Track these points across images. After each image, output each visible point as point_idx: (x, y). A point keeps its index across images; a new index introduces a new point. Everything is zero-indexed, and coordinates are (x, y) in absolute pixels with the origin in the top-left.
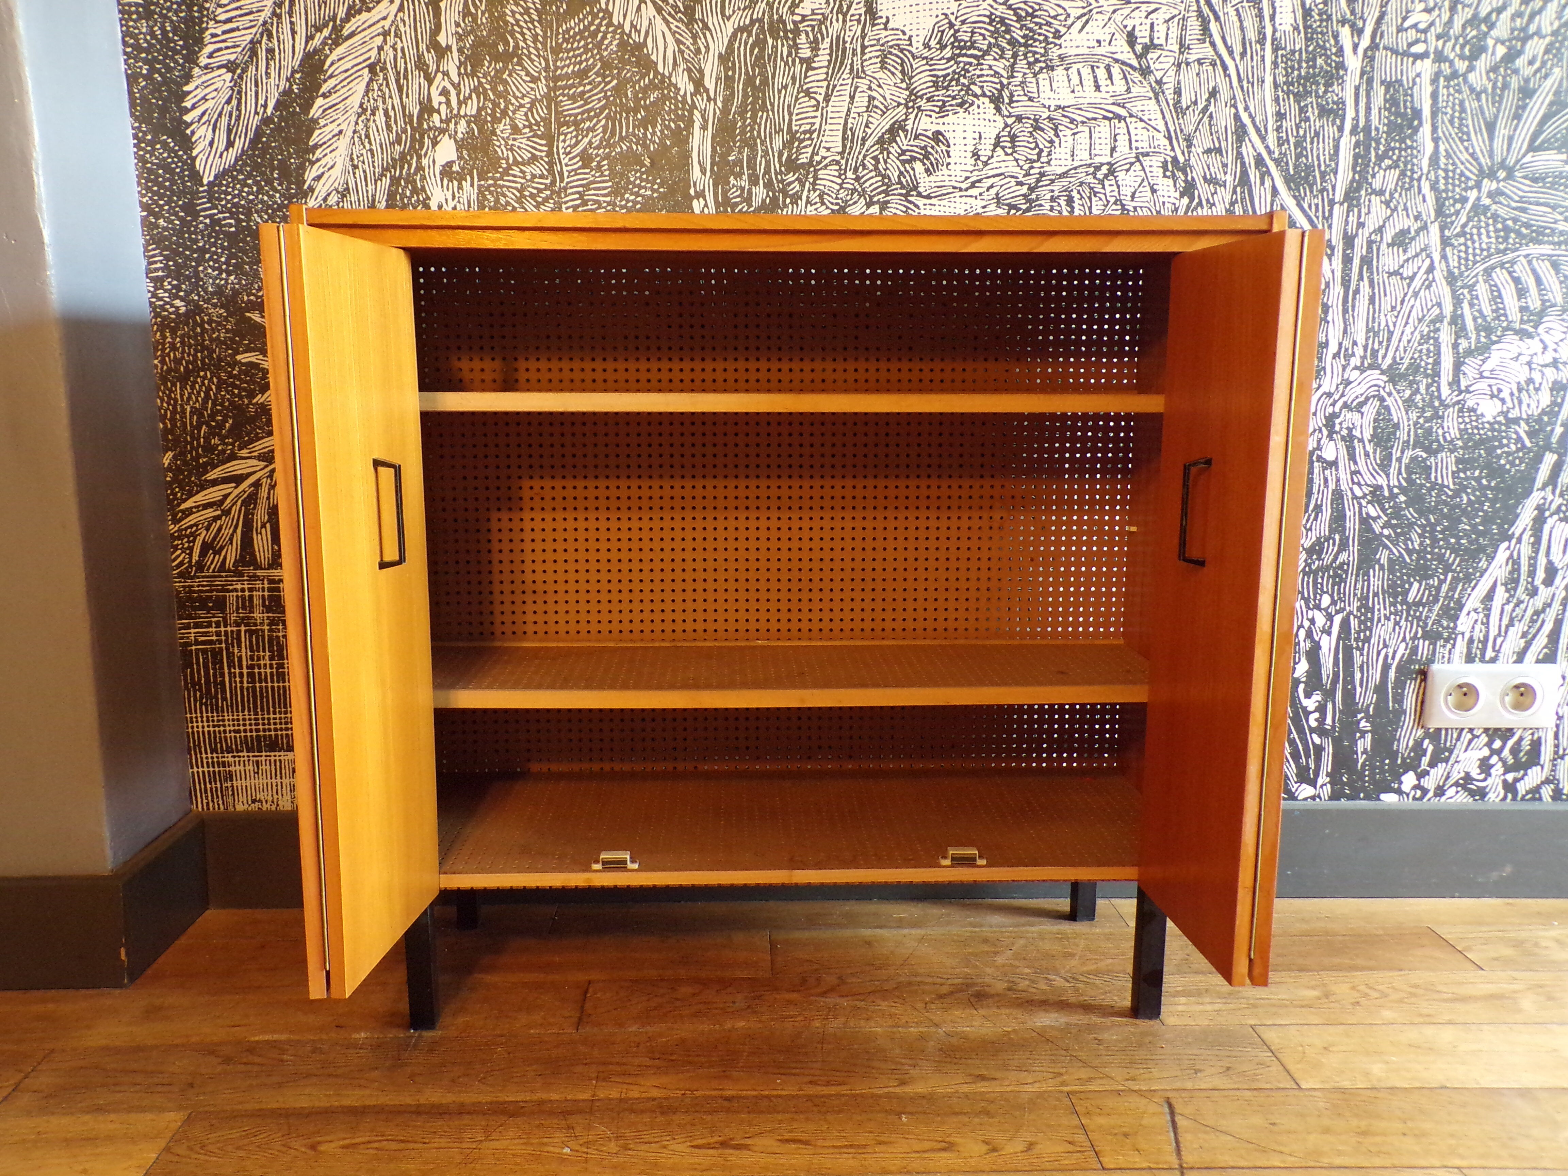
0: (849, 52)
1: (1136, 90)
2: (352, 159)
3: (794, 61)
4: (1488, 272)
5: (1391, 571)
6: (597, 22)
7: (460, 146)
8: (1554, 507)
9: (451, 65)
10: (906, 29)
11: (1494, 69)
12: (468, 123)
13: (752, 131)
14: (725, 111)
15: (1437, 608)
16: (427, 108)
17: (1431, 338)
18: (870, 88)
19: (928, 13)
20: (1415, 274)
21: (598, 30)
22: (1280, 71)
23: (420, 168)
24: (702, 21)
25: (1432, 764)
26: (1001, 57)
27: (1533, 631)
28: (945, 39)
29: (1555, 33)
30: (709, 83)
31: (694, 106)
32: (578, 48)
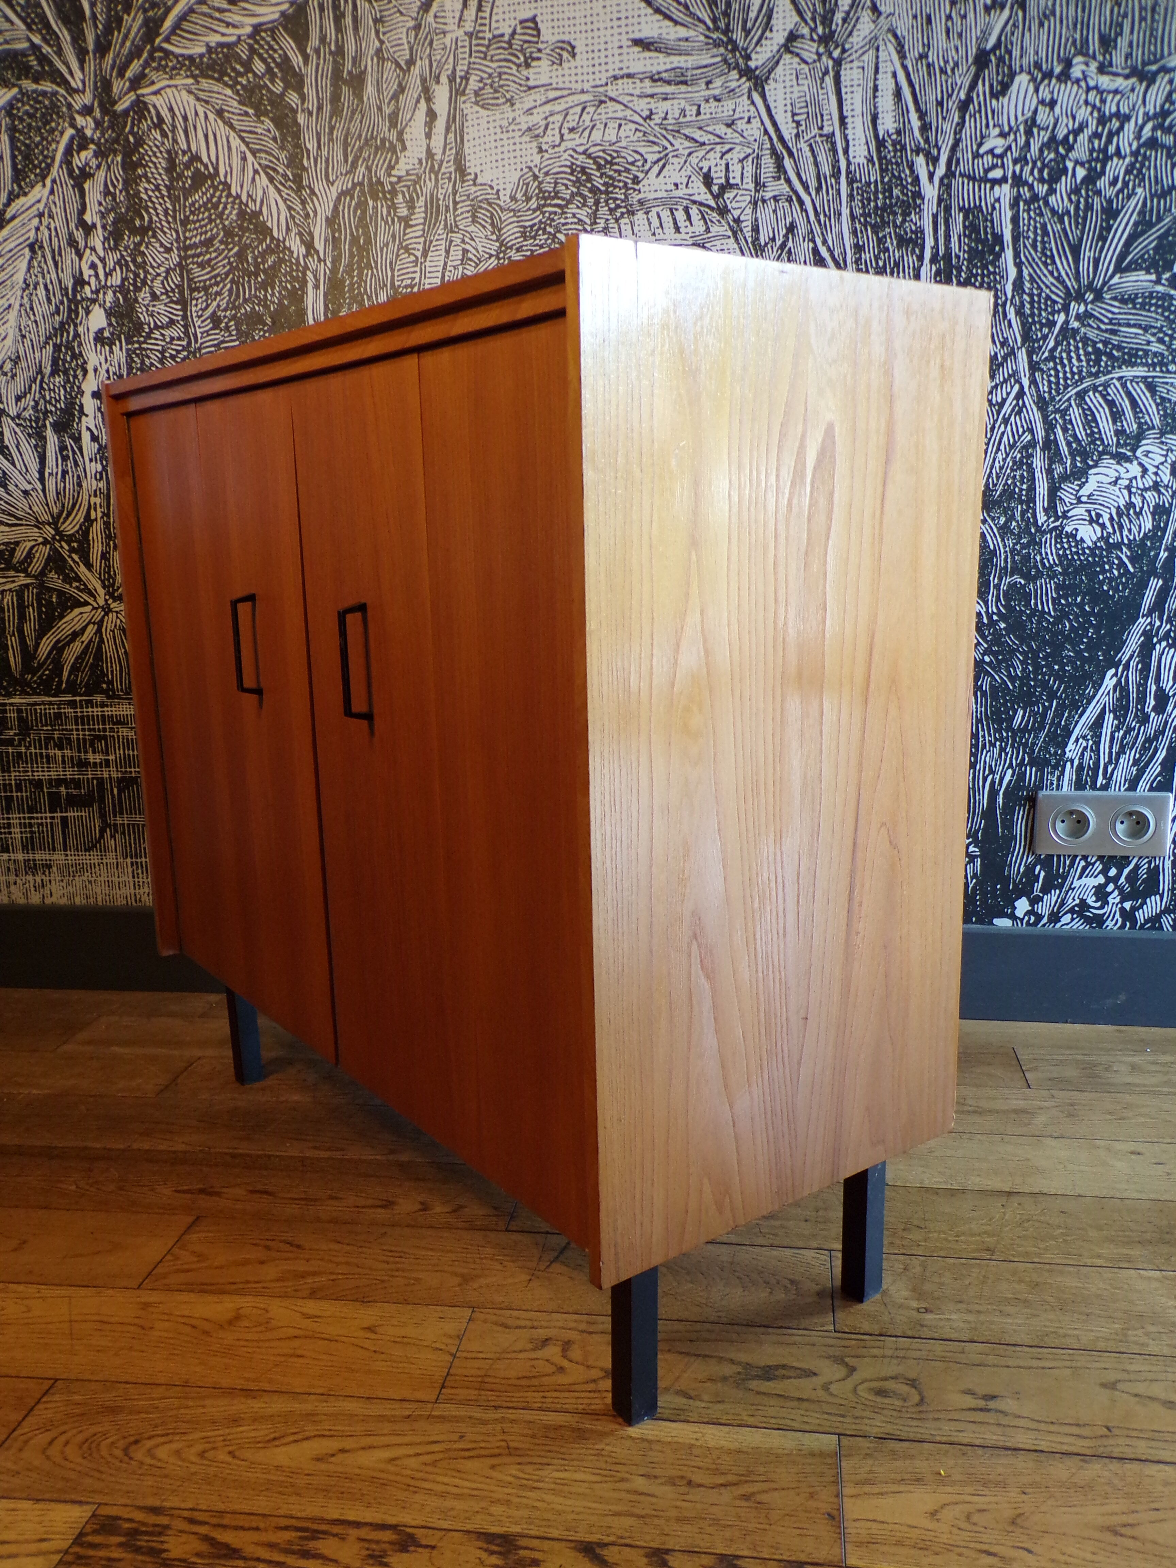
0: (443, 209)
1: (715, 229)
2: (20, 330)
3: (393, 220)
4: (1081, 396)
5: (995, 697)
6: (218, 194)
7: (109, 314)
8: (1161, 633)
9: (97, 240)
10: (494, 184)
11: (1076, 191)
12: (114, 293)
13: (359, 288)
14: (334, 270)
15: (1043, 735)
16: (79, 282)
17: (1024, 463)
18: (463, 241)
19: (513, 167)
20: (1004, 401)
21: (219, 202)
22: (857, 203)
23: (77, 335)
24: (310, 187)
25: (1046, 890)
26: (584, 205)
27: (1145, 759)
28: (530, 191)
29: (1135, 154)
30: (319, 245)
31: (306, 267)
32: (203, 219)
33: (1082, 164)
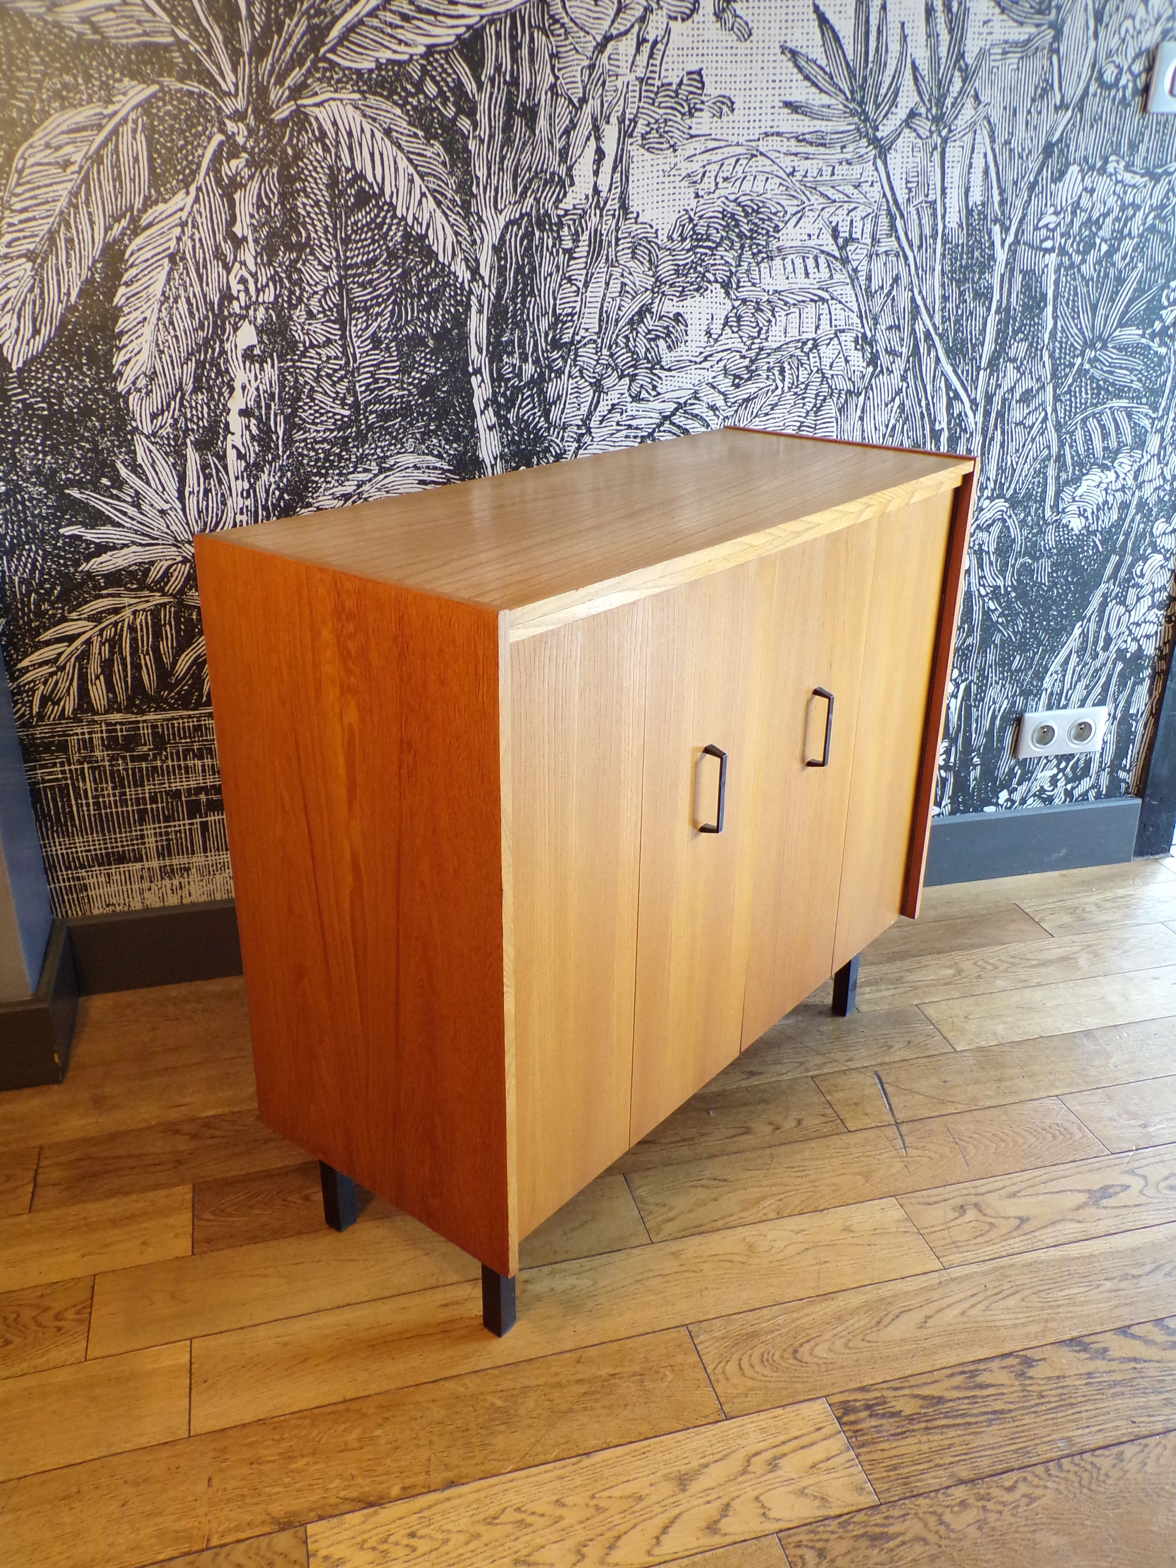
0: (605, 244)
1: (837, 276)
2: (158, 345)
3: (558, 251)
4: (1084, 421)
5: (1002, 648)
6: (382, 214)
7: (260, 331)
8: (1114, 594)
9: (248, 254)
10: (653, 224)
11: (1099, 262)
12: (267, 309)
13: (522, 314)
14: (499, 296)
15: (1030, 673)
16: (227, 296)
17: (1041, 473)
18: (622, 275)
19: (672, 209)
20: (1034, 424)
21: (383, 222)
22: (947, 261)
23: (223, 352)
24: (478, 214)
25: (1020, 783)
26: (731, 248)
27: (1093, 684)
28: (685, 233)
29: (1141, 236)
30: (484, 271)
31: (471, 292)
32: (366, 239)
33: (1106, 241)
